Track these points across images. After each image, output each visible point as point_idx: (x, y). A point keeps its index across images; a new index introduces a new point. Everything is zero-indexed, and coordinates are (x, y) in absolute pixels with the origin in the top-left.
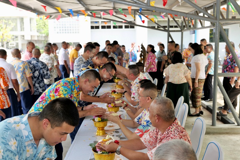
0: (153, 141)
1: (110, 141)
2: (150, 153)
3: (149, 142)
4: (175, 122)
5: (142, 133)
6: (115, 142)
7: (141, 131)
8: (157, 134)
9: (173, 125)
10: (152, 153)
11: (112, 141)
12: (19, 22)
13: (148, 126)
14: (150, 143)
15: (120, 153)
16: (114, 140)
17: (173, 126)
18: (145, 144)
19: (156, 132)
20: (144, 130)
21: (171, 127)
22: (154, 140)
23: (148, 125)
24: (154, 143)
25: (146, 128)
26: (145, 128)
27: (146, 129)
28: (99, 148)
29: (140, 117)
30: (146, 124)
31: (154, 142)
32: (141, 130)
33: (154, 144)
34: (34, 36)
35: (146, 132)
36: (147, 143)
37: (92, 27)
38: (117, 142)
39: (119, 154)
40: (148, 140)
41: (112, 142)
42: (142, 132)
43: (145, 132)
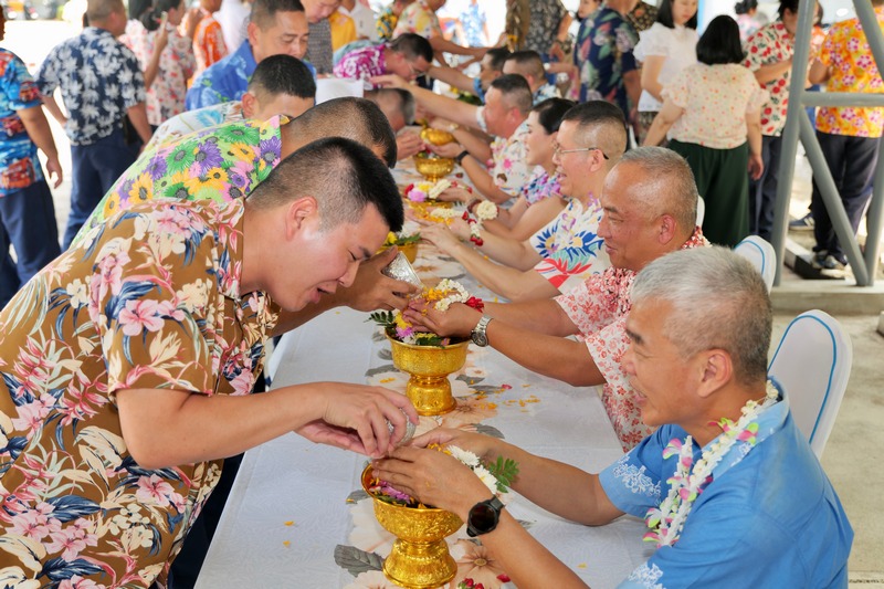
0: (601, 305)
1: (453, 298)
2: (596, 342)
3: (587, 309)
4: (694, 238)
5: (561, 273)
6: (466, 303)
7: (559, 267)
8: (618, 284)
10: (603, 342)
11: (458, 300)
13: (587, 253)
14: (591, 311)
15: (484, 341)
16: (465, 297)
18: (571, 314)
19: (615, 274)
20: (571, 266)
22: (605, 302)
23: (586, 248)
24: (603, 313)
25: (580, 257)
26: (574, 255)
27: (579, 259)
28: (412, 320)
29: (550, 232)
30: (581, 246)
31: (603, 308)
32: (560, 264)
33: (605, 317)
35: (575, 271)
36: (580, 312)
38: (475, 304)
39: (483, 346)
40: (584, 303)
41: (458, 303)
42: (563, 270)
43: (572, 272)
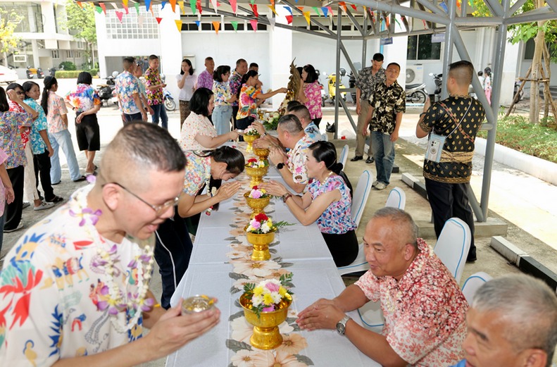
9: (420, 258)
12: (31, 12)
17: (420, 260)
21: (416, 263)
34: (64, 42)
37: (184, 27)
